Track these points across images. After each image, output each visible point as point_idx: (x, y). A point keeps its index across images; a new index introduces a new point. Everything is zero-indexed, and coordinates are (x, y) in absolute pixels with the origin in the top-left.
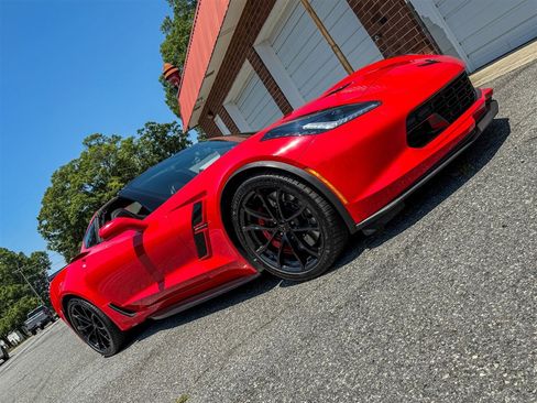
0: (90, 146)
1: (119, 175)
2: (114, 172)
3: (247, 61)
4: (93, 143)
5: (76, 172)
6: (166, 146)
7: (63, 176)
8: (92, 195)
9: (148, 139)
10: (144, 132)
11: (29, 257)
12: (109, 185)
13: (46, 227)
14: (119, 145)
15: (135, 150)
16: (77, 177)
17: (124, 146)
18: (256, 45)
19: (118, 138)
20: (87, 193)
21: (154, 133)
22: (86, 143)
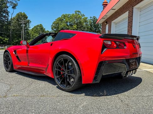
0: (76, 13)
1: (78, 25)
2: (77, 24)
3: (128, 12)
4: (77, 13)
5: (68, 18)
6: (94, 25)
7: (65, 16)
8: (68, 26)
9: (91, 21)
10: (92, 18)
11: (46, 31)
12: (73, 26)
13: (53, 26)
14: (83, 17)
15: (86, 21)
16: (67, 19)
17: (84, 19)
18: (134, 7)
19: (84, 16)
20: (67, 24)
21: (94, 20)
22: (76, 12)
